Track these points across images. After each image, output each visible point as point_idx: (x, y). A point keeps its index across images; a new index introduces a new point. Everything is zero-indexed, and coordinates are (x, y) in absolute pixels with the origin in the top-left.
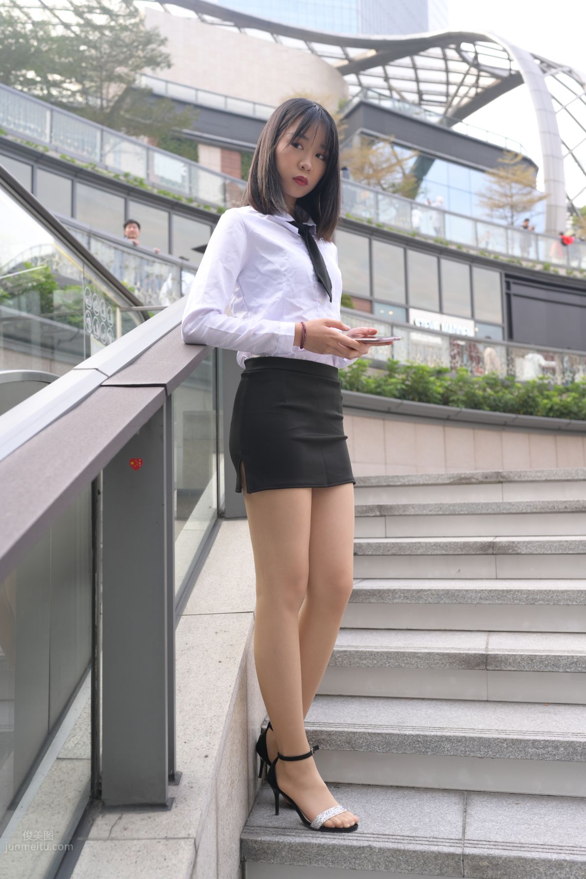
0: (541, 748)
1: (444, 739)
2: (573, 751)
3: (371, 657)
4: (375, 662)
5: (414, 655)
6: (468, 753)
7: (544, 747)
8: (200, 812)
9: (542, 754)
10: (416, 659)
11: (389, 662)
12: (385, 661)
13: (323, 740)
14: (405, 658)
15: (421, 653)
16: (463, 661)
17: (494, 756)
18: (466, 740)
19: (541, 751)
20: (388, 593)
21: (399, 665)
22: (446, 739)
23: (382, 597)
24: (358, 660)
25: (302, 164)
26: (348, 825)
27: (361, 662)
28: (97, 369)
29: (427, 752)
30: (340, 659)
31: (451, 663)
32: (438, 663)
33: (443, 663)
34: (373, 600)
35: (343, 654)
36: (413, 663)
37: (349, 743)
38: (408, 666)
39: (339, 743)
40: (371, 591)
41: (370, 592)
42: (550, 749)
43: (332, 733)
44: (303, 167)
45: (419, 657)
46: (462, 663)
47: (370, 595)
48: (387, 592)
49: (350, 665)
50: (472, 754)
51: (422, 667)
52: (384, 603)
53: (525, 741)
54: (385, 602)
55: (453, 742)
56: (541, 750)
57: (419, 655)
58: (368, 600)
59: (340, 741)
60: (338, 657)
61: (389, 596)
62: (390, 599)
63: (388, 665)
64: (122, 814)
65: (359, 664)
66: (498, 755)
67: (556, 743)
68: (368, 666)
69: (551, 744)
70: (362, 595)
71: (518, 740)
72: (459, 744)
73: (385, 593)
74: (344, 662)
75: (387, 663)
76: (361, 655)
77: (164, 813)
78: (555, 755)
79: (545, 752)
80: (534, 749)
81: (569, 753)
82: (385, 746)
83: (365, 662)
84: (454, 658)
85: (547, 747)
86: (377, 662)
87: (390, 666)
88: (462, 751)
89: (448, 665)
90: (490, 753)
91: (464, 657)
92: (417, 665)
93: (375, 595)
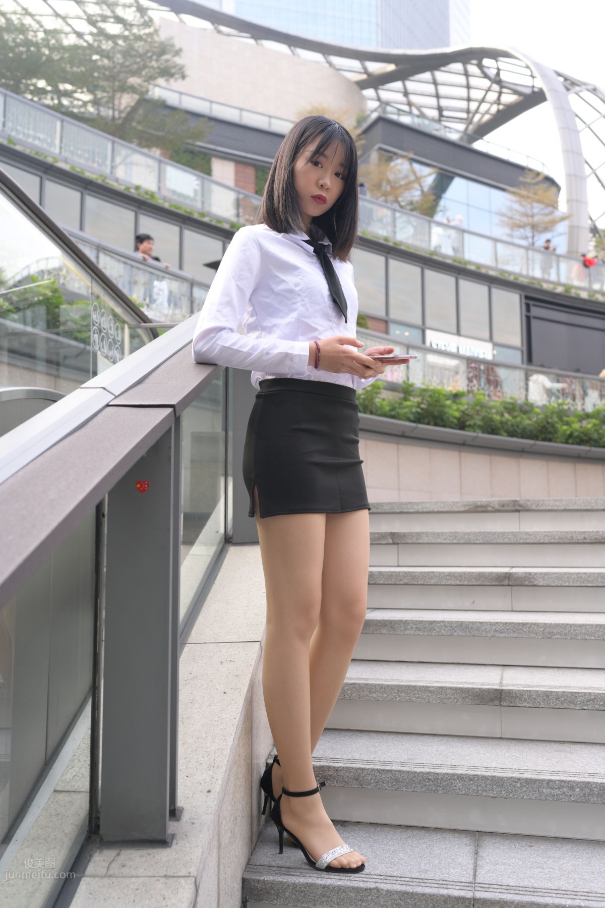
0: (556, 789)
1: (456, 777)
2: (589, 792)
3: (381, 690)
4: (386, 695)
5: (426, 689)
6: (480, 792)
7: (559, 788)
8: (202, 850)
9: (557, 795)
10: (428, 693)
11: (399, 696)
12: (395, 694)
13: (330, 776)
14: (417, 692)
15: (433, 687)
16: (476, 696)
17: (507, 795)
18: (478, 779)
19: (557, 792)
20: (400, 624)
21: (410, 699)
22: (458, 778)
23: (393, 628)
24: (367, 693)
25: (321, 182)
26: (354, 866)
27: (371, 695)
28: (104, 388)
29: (437, 791)
30: (349, 692)
31: (464, 698)
32: (450, 698)
33: (455, 698)
34: (384, 631)
35: (352, 686)
36: (425, 697)
37: (357, 780)
38: (419, 700)
39: (346, 780)
40: (382, 622)
41: (381, 623)
42: (565, 789)
43: (340, 769)
44: (322, 185)
45: (430, 691)
46: (476, 698)
47: (380, 626)
48: (398, 623)
49: (359, 698)
50: (485, 794)
51: (434, 701)
52: (395, 634)
53: (539, 780)
54: (397, 633)
55: (465, 781)
56: (556, 790)
57: (431, 689)
58: (379, 631)
59: (348, 777)
60: (347, 690)
61: (401, 627)
62: (401, 630)
63: (398, 699)
64: (121, 850)
65: (369, 697)
66: (511, 796)
67: (571, 783)
68: (378, 700)
69: (566, 784)
70: (372, 626)
71: (532, 780)
72: (472, 782)
73: (397, 623)
74: (353, 695)
76: (371, 688)
77: (164, 850)
78: (570, 796)
79: (560, 793)
80: (549, 790)
81: (585, 794)
82: (394, 784)
83: (374, 695)
84: (467, 693)
85: (563, 787)
86: (388, 696)
87: (400, 699)
88: (474, 790)
89: (460, 700)
90: (503, 792)
91: (477, 692)
92: (429, 700)
93: (386, 625)
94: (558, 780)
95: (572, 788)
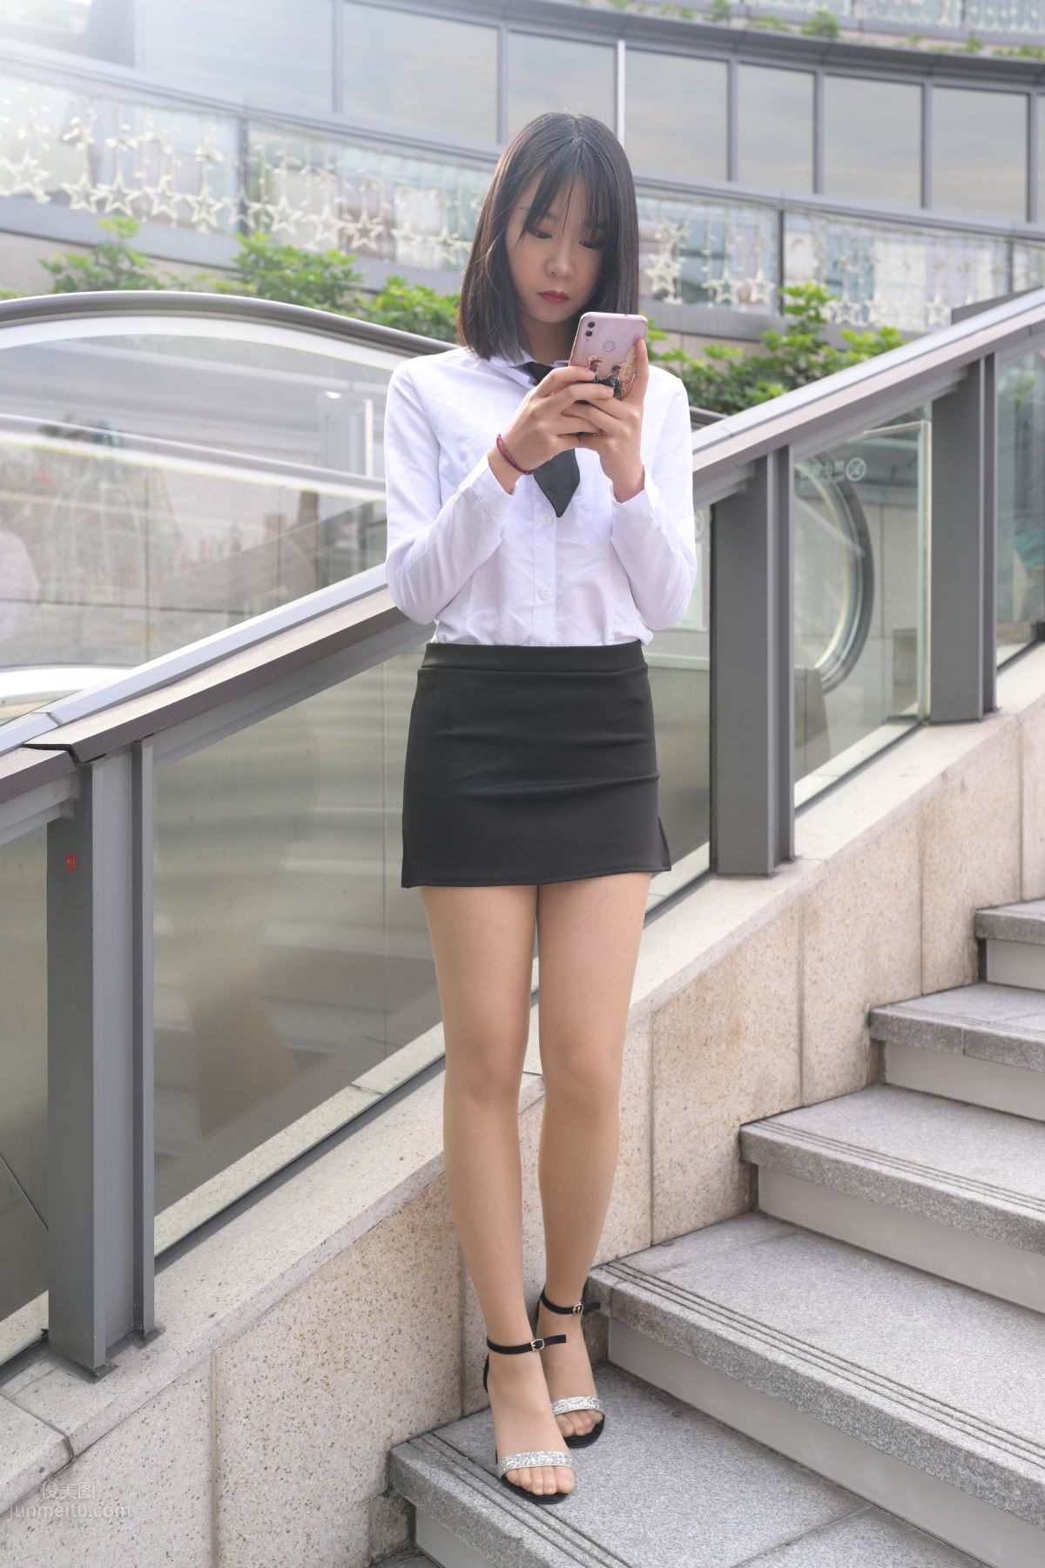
0: (981, 1475)
1: (822, 1390)
2: (1037, 1504)
3: (877, 1184)
4: (883, 1195)
5: (946, 1198)
6: (857, 1432)
7: (985, 1475)
9: (981, 1488)
10: (950, 1208)
11: (905, 1202)
12: (898, 1197)
14: (932, 1202)
15: (958, 1198)
16: (1031, 1235)
17: (899, 1455)
18: (855, 1406)
19: (980, 1481)
20: (1037, 1051)
21: (921, 1212)
22: (826, 1392)
23: (1026, 1056)
24: (857, 1183)
25: (551, 267)
26: (539, 1491)
27: (862, 1189)
29: (796, 1405)
30: (830, 1175)
31: (1009, 1233)
32: (987, 1227)
33: (995, 1230)
34: (1010, 1060)
35: (833, 1165)
36: (944, 1213)
37: (690, 1343)
38: (936, 1217)
39: (677, 1338)
40: (1007, 1041)
41: (1004, 1042)
42: (996, 1482)
43: (669, 1316)
44: (553, 273)
45: (954, 1205)
46: (1031, 1239)
47: (1003, 1048)
48: (1034, 1048)
49: (845, 1190)
50: (864, 1438)
51: (960, 1226)
52: (1028, 1068)
53: (953, 1447)
54: (1031, 1067)
55: (836, 1403)
56: (980, 1478)
57: (955, 1201)
58: (1000, 1057)
59: (678, 1334)
60: (828, 1169)
61: (1038, 1056)
62: (1039, 1063)
63: (903, 1206)
64: (57, 1368)
65: (859, 1191)
66: (905, 1458)
67: (1007, 1474)
68: (872, 1201)
69: (998, 1473)
70: (989, 1046)
71: (941, 1441)
72: (845, 1409)
73: (1031, 1048)
74: (837, 1181)
75: (902, 1202)
76: (862, 1176)
77: (84, 1383)
78: (1004, 1499)
79: (986, 1486)
80: (967, 1472)
81: (1030, 1506)
82: (736, 1369)
83: (867, 1190)
84: (1016, 1225)
85: (993, 1477)
86: (887, 1196)
87: (906, 1209)
88: (848, 1424)
89: (1004, 1236)
90: (894, 1447)
91: (1033, 1228)
92: (951, 1221)
93: (1012, 1049)
94: (983, 1459)
95: (1007, 1484)
